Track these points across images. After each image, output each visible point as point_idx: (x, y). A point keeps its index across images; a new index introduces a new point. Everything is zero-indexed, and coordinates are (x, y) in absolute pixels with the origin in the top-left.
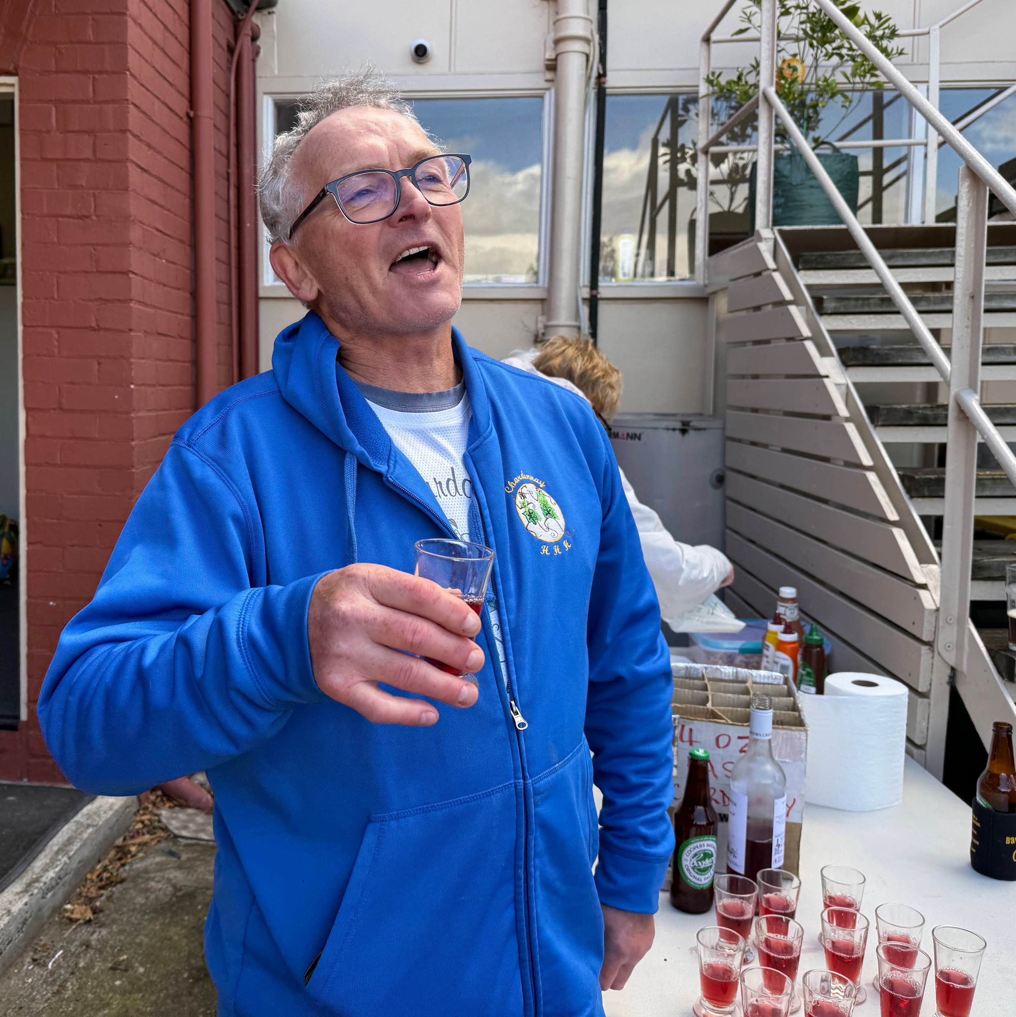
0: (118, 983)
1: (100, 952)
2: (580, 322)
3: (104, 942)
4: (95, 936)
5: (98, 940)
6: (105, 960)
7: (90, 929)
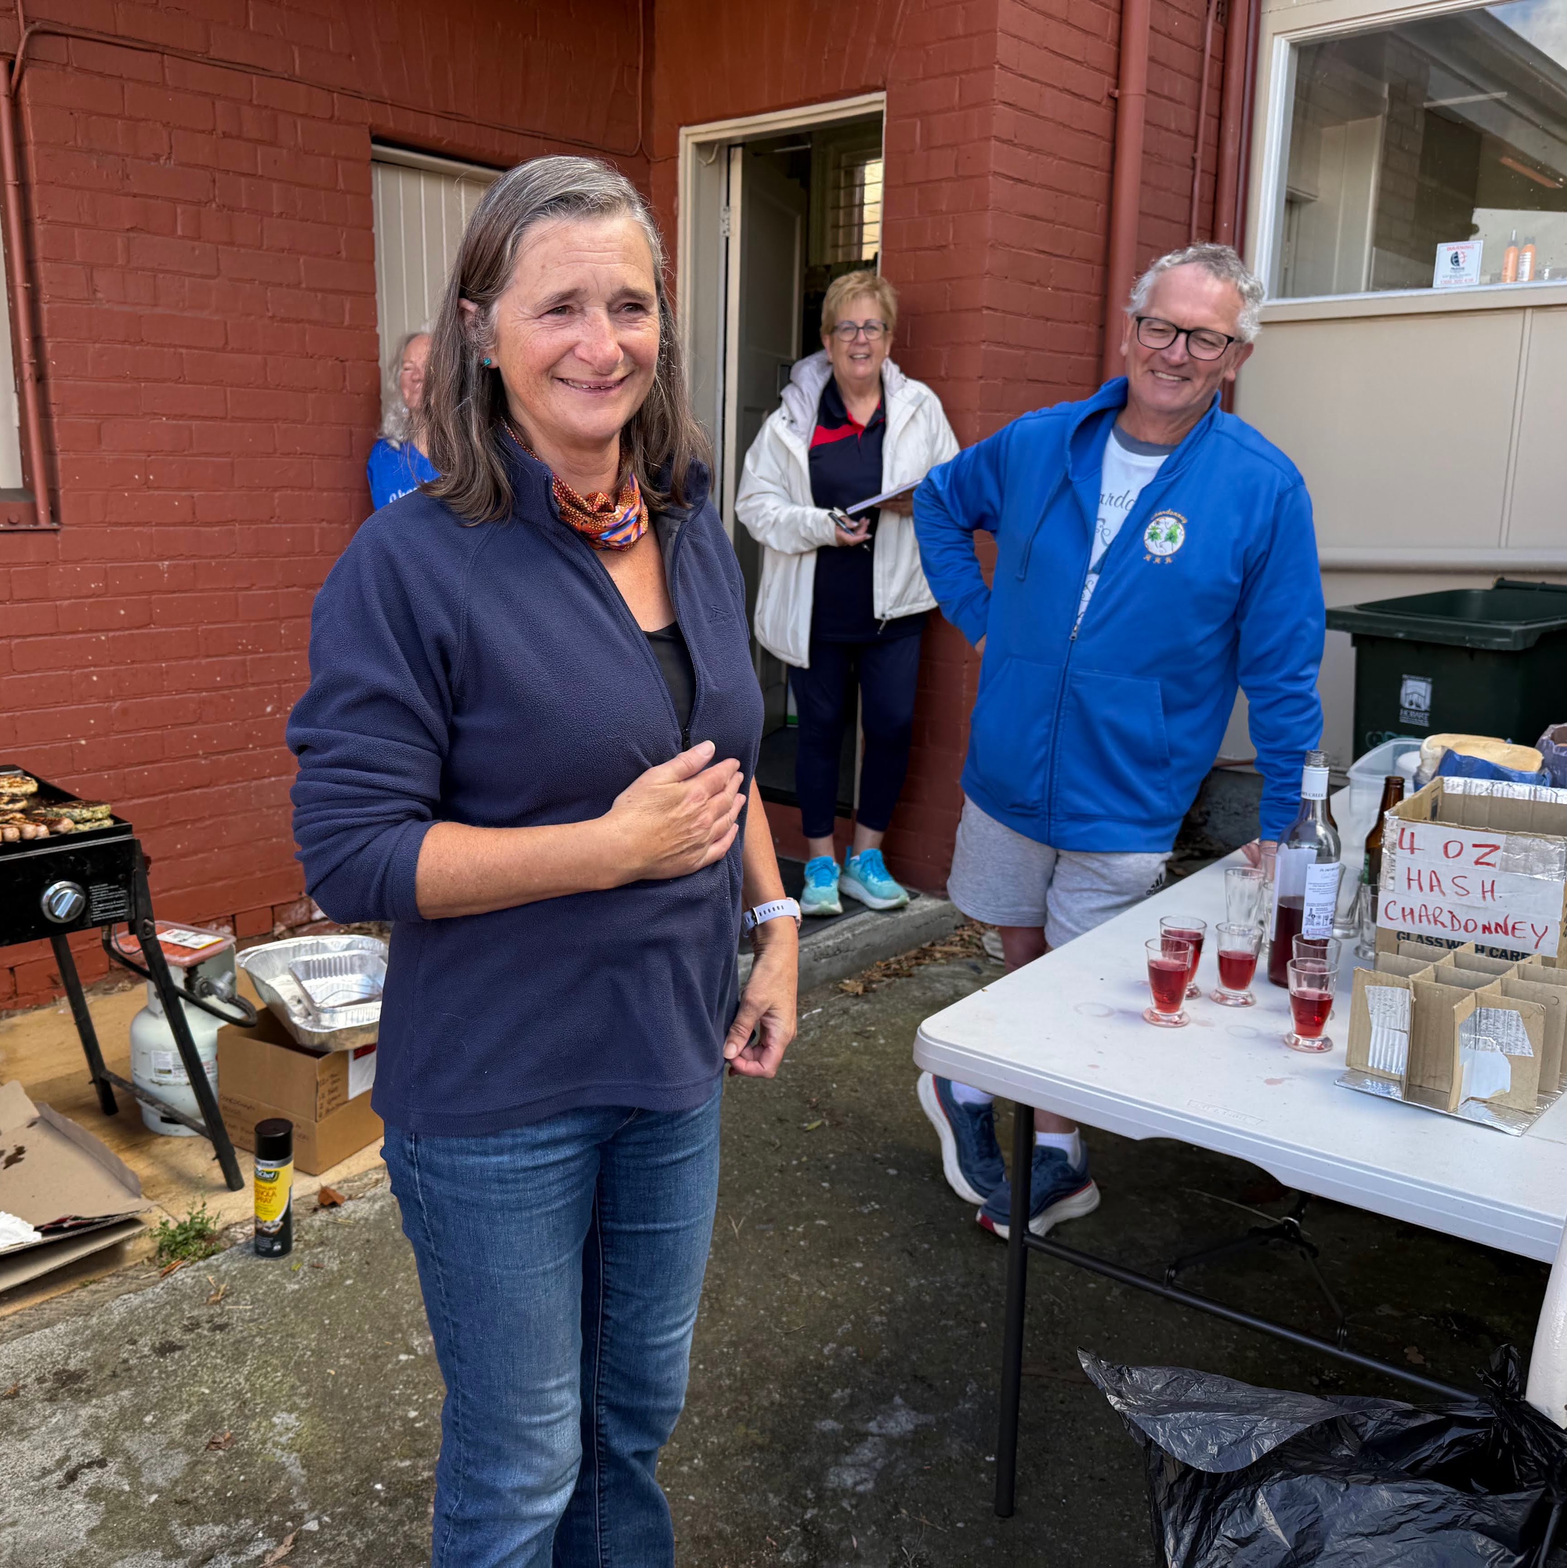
0: (855, 1044)
1: (854, 1019)
3: (862, 1014)
4: (856, 1008)
5: (857, 1011)
6: (854, 1026)
7: (855, 1002)
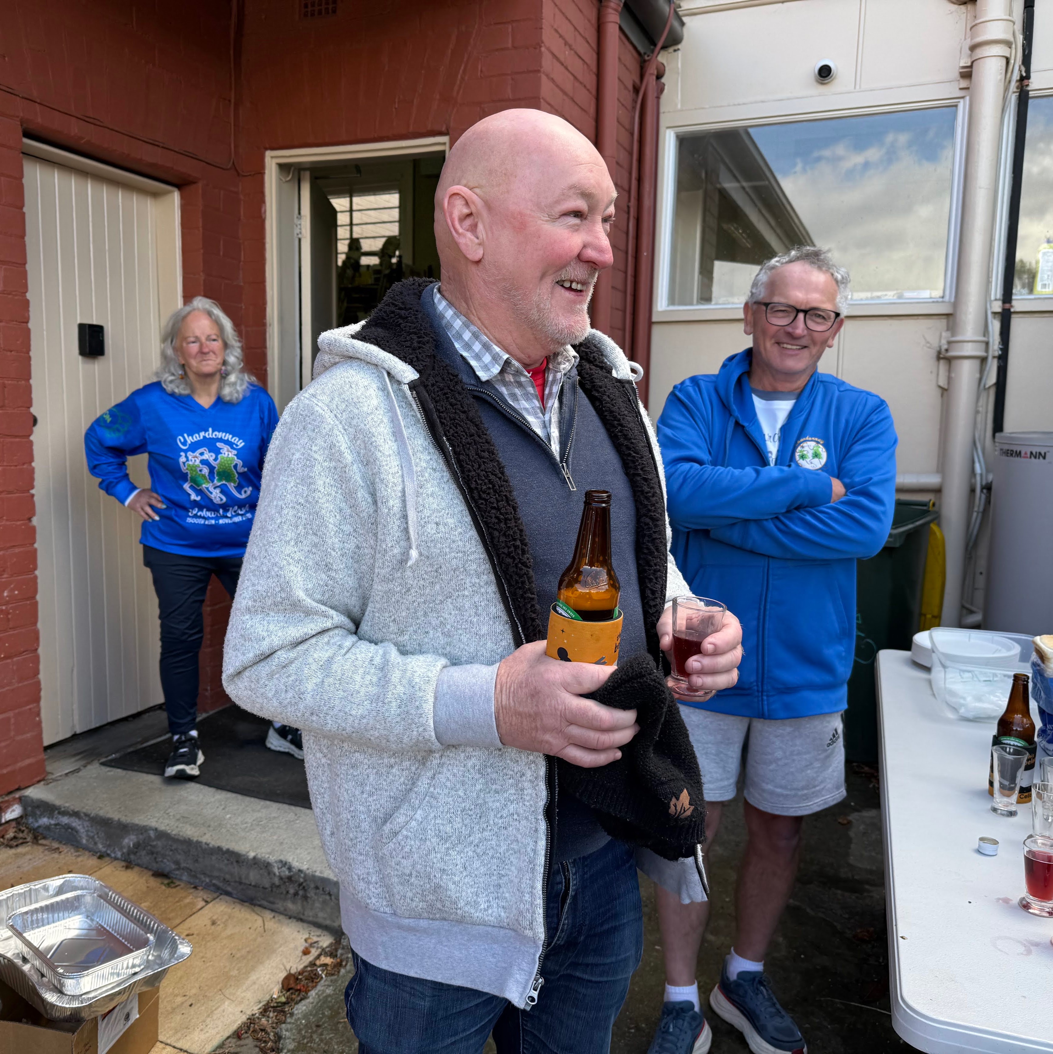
2: (988, 338)
